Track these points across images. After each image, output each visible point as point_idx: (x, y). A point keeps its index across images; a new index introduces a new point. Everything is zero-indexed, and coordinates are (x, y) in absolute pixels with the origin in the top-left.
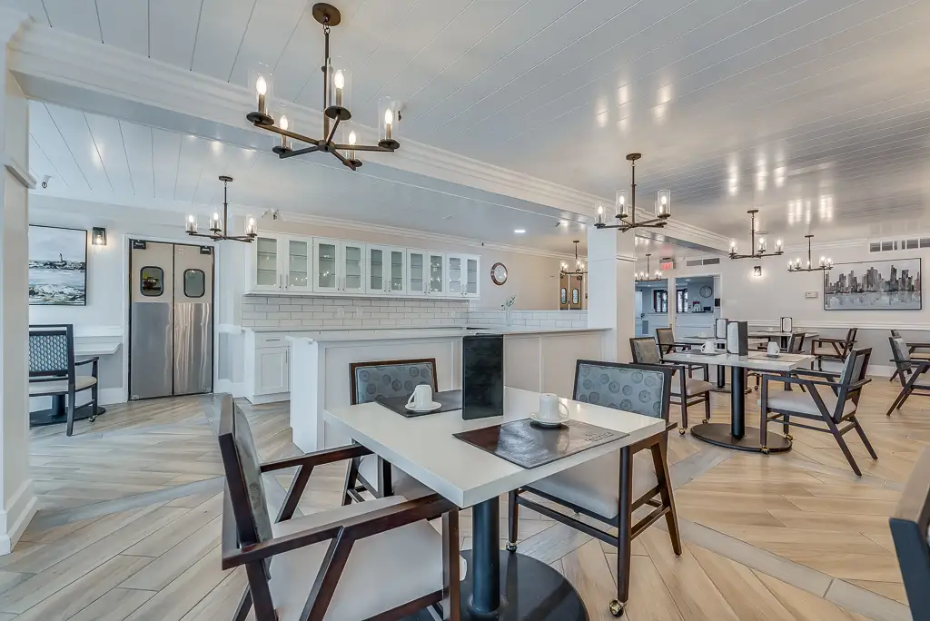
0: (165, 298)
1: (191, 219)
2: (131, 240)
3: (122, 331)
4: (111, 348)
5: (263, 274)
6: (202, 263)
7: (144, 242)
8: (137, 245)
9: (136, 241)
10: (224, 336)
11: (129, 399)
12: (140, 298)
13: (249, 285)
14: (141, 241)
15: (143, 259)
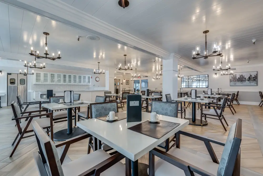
0: (16, 85)
1: (20, 71)
2: (7, 73)
3: (5, 91)
4: (4, 95)
5: (38, 80)
6: (24, 77)
7: (11, 73)
8: (9, 74)
9: (9, 73)
10: (29, 93)
11: (7, 106)
12: (9, 85)
13: (34, 82)
14: (10, 73)
15: (10, 77)
